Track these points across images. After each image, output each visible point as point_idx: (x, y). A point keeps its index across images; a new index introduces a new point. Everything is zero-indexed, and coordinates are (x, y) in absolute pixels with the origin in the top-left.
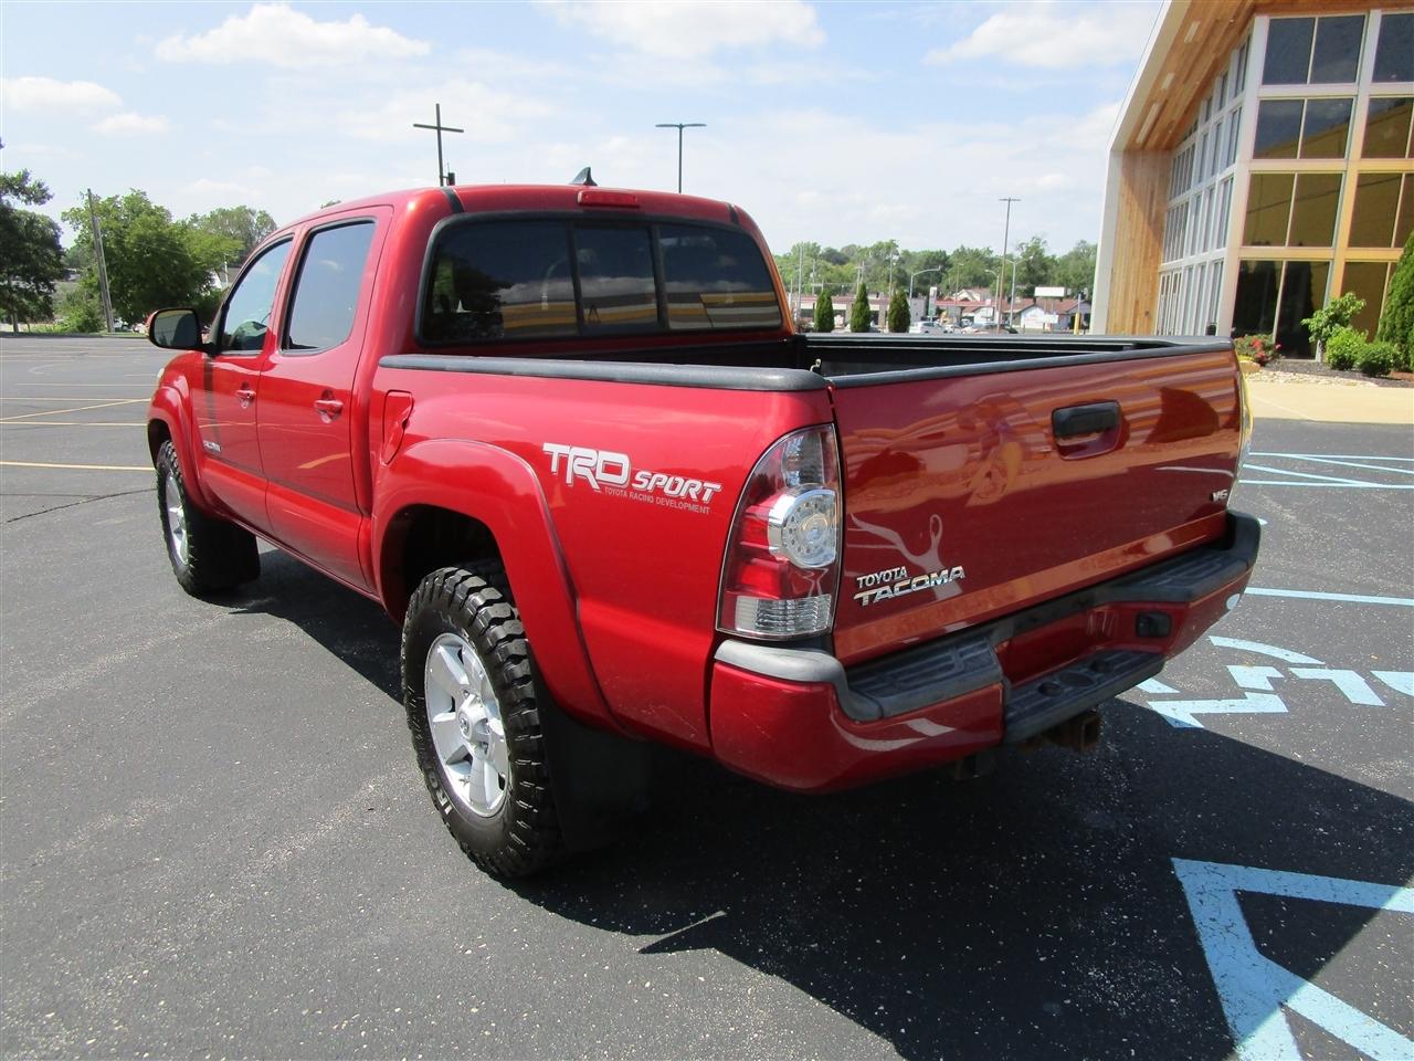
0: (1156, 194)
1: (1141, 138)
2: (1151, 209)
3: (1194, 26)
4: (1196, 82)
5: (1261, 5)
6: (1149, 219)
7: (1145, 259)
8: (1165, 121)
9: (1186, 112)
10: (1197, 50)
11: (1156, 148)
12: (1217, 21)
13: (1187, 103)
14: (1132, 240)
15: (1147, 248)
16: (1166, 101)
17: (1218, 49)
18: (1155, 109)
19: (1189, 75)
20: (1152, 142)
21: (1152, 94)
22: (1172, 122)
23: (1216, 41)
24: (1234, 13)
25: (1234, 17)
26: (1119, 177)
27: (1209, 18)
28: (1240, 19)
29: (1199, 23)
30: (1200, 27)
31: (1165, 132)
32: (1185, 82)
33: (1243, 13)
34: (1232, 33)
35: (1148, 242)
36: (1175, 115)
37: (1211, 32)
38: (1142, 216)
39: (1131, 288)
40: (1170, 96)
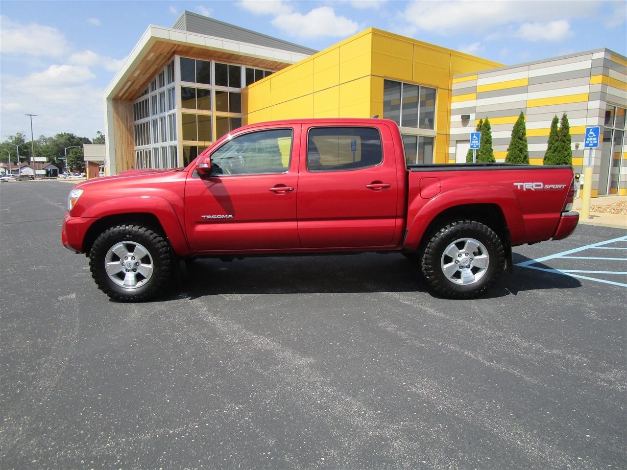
0: (128, 118)
1: (120, 95)
2: (127, 125)
3: (152, 54)
4: (148, 75)
5: (177, 51)
6: (127, 129)
7: (128, 145)
8: (132, 89)
9: (141, 86)
10: (151, 64)
11: (126, 99)
12: (161, 54)
13: (142, 83)
14: (122, 137)
15: (128, 140)
16: (134, 81)
17: (158, 65)
18: (129, 83)
19: (145, 73)
20: (125, 97)
21: (129, 78)
22: (135, 89)
23: (158, 61)
24: (168, 51)
25: (167, 54)
26: (112, 109)
27: (158, 53)
28: (169, 55)
29: (154, 53)
30: (154, 55)
31: (131, 93)
32: (144, 75)
33: (170, 53)
34: (165, 60)
35: (128, 137)
36: (137, 87)
37: (158, 58)
38: (123, 126)
39: (124, 156)
40: (136, 79)
